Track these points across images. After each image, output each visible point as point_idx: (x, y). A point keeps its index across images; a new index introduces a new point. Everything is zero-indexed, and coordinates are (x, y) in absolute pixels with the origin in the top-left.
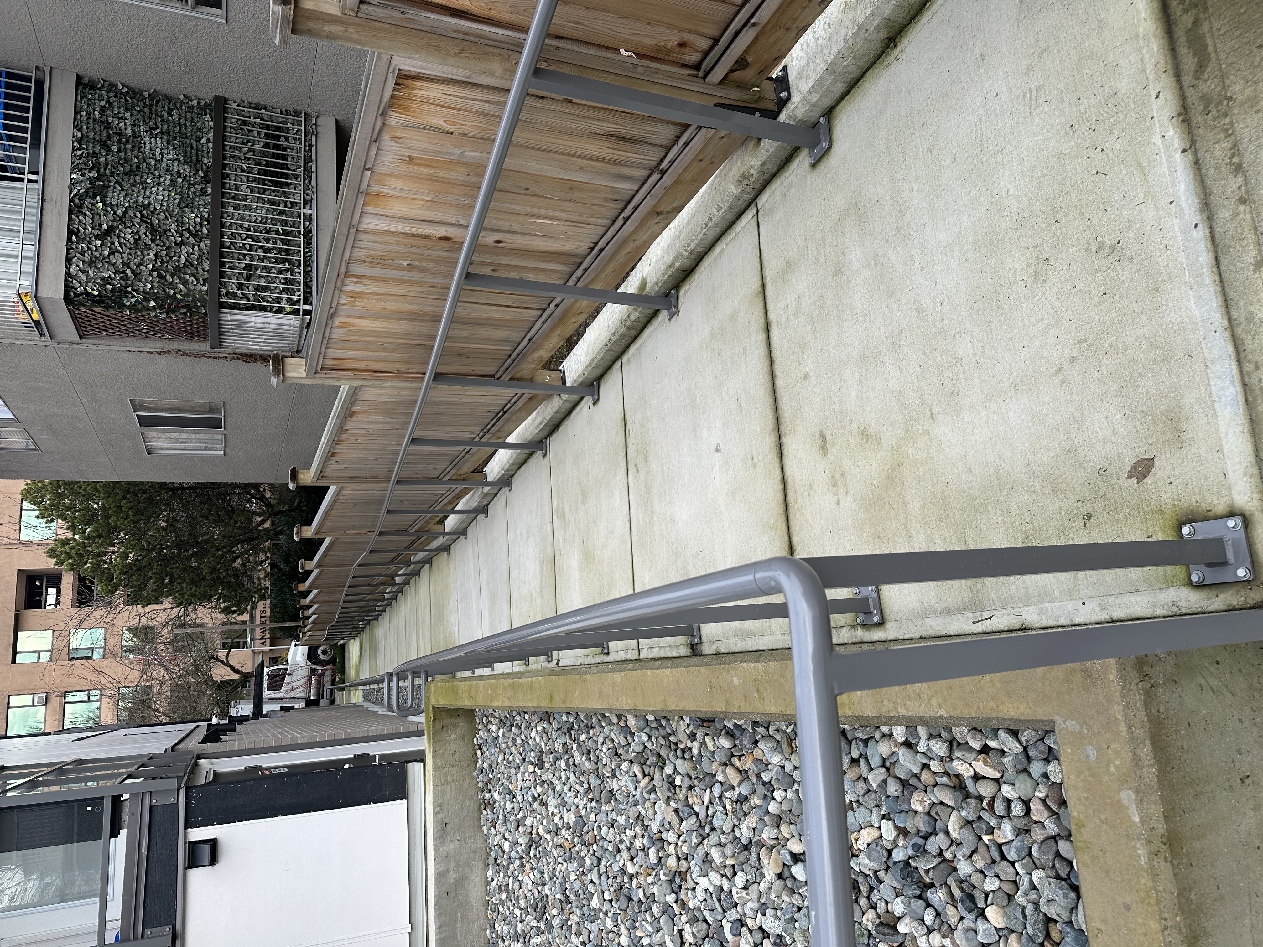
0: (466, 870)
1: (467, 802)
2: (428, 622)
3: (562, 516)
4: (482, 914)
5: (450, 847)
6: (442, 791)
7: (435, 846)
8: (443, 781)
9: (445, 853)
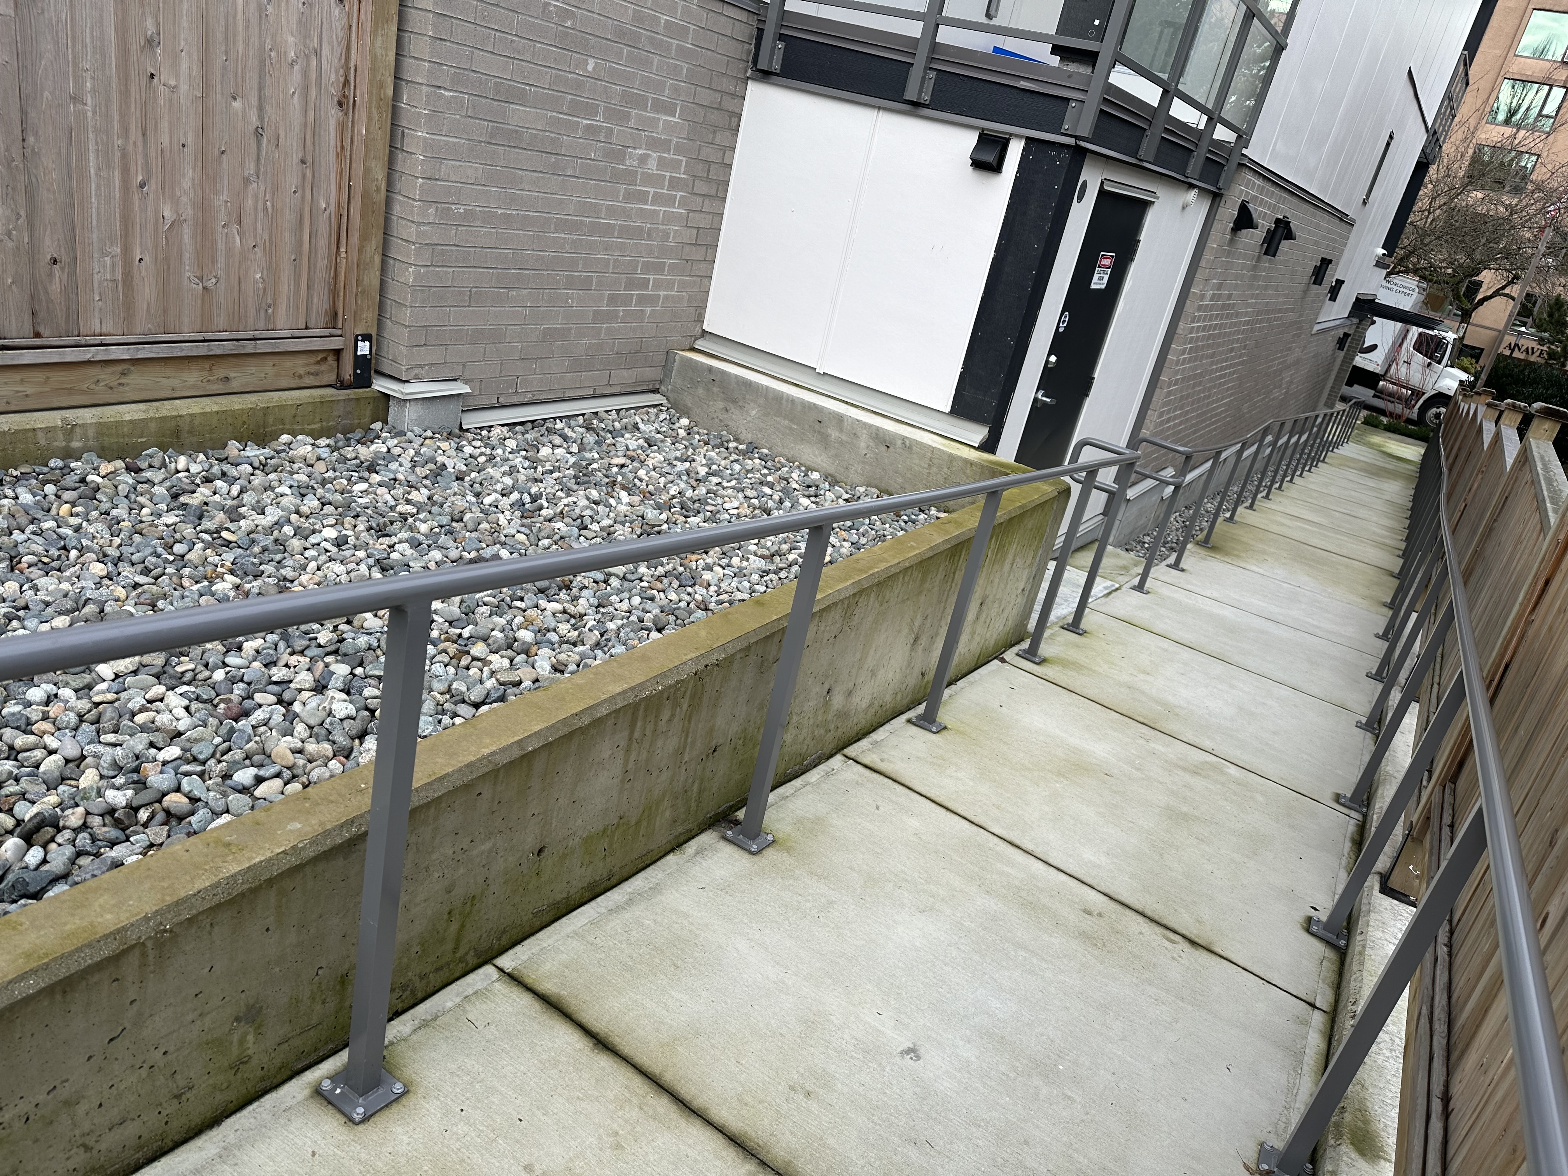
0: (833, 452)
1: (900, 480)
2: (1315, 541)
3: (1196, 771)
4: (786, 451)
5: (863, 443)
6: (924, 456)
7: (871, 426)
8: (935, 461)
9: (859, 434)
